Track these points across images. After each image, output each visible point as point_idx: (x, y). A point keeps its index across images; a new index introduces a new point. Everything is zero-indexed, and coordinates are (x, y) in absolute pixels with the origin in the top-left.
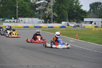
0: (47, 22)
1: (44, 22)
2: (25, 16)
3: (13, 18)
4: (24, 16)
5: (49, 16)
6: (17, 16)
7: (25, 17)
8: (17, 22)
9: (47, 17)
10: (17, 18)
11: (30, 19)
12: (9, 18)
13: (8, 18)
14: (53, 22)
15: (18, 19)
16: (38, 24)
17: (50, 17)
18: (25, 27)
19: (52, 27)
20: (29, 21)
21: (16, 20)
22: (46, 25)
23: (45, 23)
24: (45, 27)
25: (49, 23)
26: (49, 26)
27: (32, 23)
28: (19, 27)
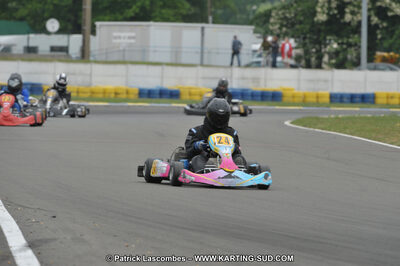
0: (320, 58)
1: (298, 58)
2: (143, 8)
3: (53, 25)
4: (134, 10)
5: (342, 13)
6: (88, 5)
7: (144, 16)
8: (84, 55)
9: (322, 17)
10: (87, 27)
11: (190, 33)
12: (22, 19)
13: (11, 18)
14: (371, 59)
15: (93, 32)
16: (250, 73)
17: (348, 17)
18: (146, 94)
19: (366, 99)
20: (177, 50)
21: (75, 41)
22: (311, 81)
23: (308, 66)
24: (305, 96)
25: (341, 65)
26: (337, 89)
27: (202, 65)
28: (104, 92)
